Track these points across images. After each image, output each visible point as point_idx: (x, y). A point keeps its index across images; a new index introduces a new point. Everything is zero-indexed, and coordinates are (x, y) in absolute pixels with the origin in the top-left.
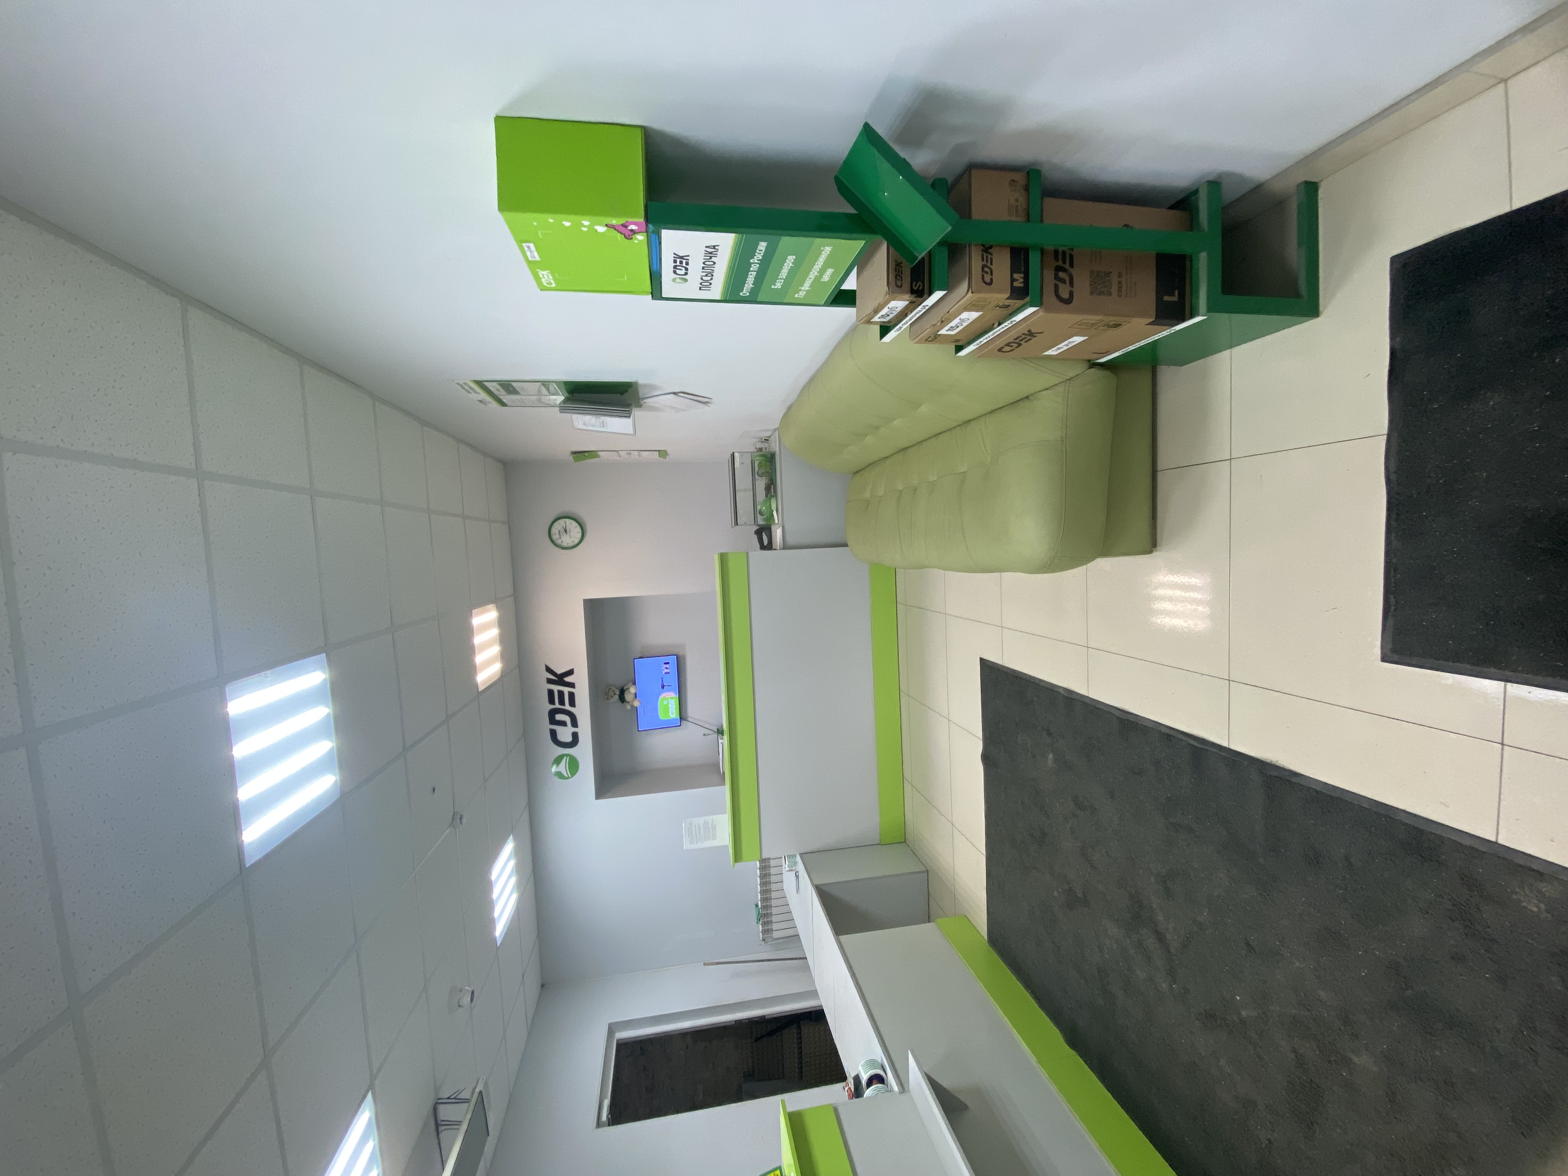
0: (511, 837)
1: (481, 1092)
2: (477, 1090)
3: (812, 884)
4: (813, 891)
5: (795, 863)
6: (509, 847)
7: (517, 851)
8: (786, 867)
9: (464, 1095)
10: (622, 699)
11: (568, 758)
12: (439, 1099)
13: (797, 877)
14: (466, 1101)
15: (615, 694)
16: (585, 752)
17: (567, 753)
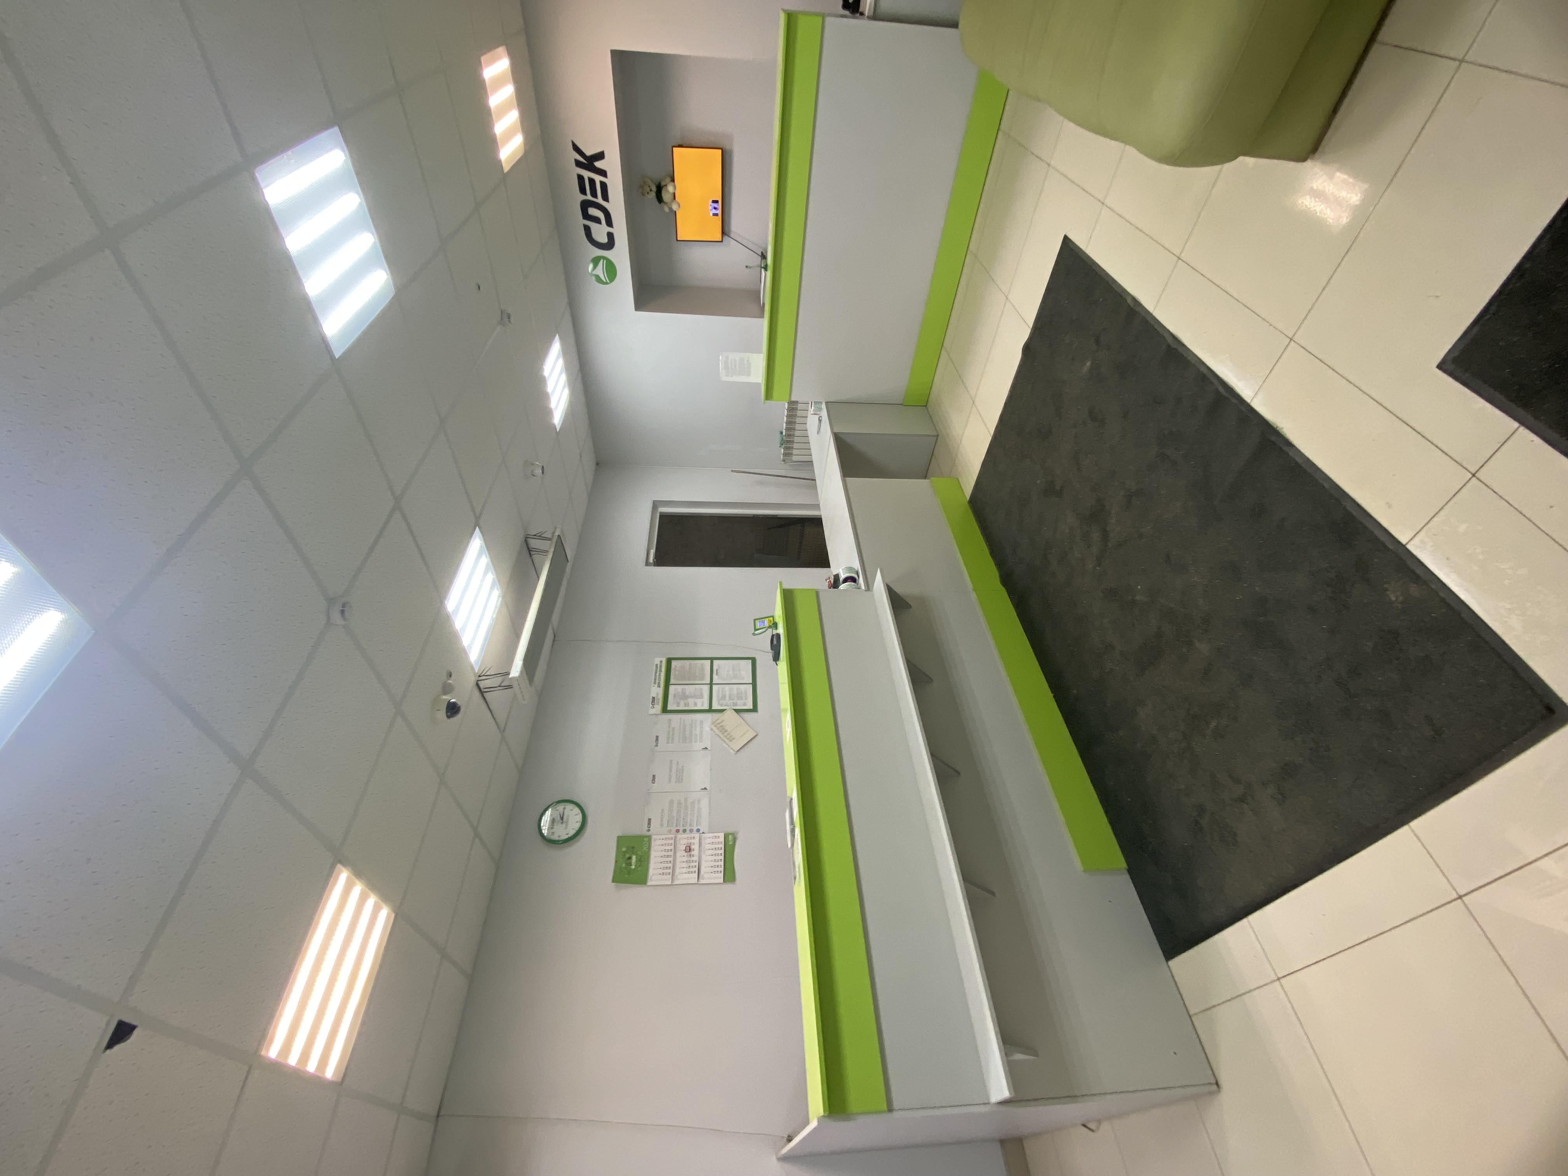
0: (557, 336)
1: (559, 536)
2: (557, 534)
3: (831, 432)
4: (832, 438)
5: (820, 409)
6: (556, 347)
7: (565, 352)
8: (811, 410)
9: (548, 535)
10: (659, 198)
11: (605, 261)
12: (528, 535)
13: (820, 421)
14: (549, 539)
15: (651, 190)
16: (621, 255)
17: (605, 255)
